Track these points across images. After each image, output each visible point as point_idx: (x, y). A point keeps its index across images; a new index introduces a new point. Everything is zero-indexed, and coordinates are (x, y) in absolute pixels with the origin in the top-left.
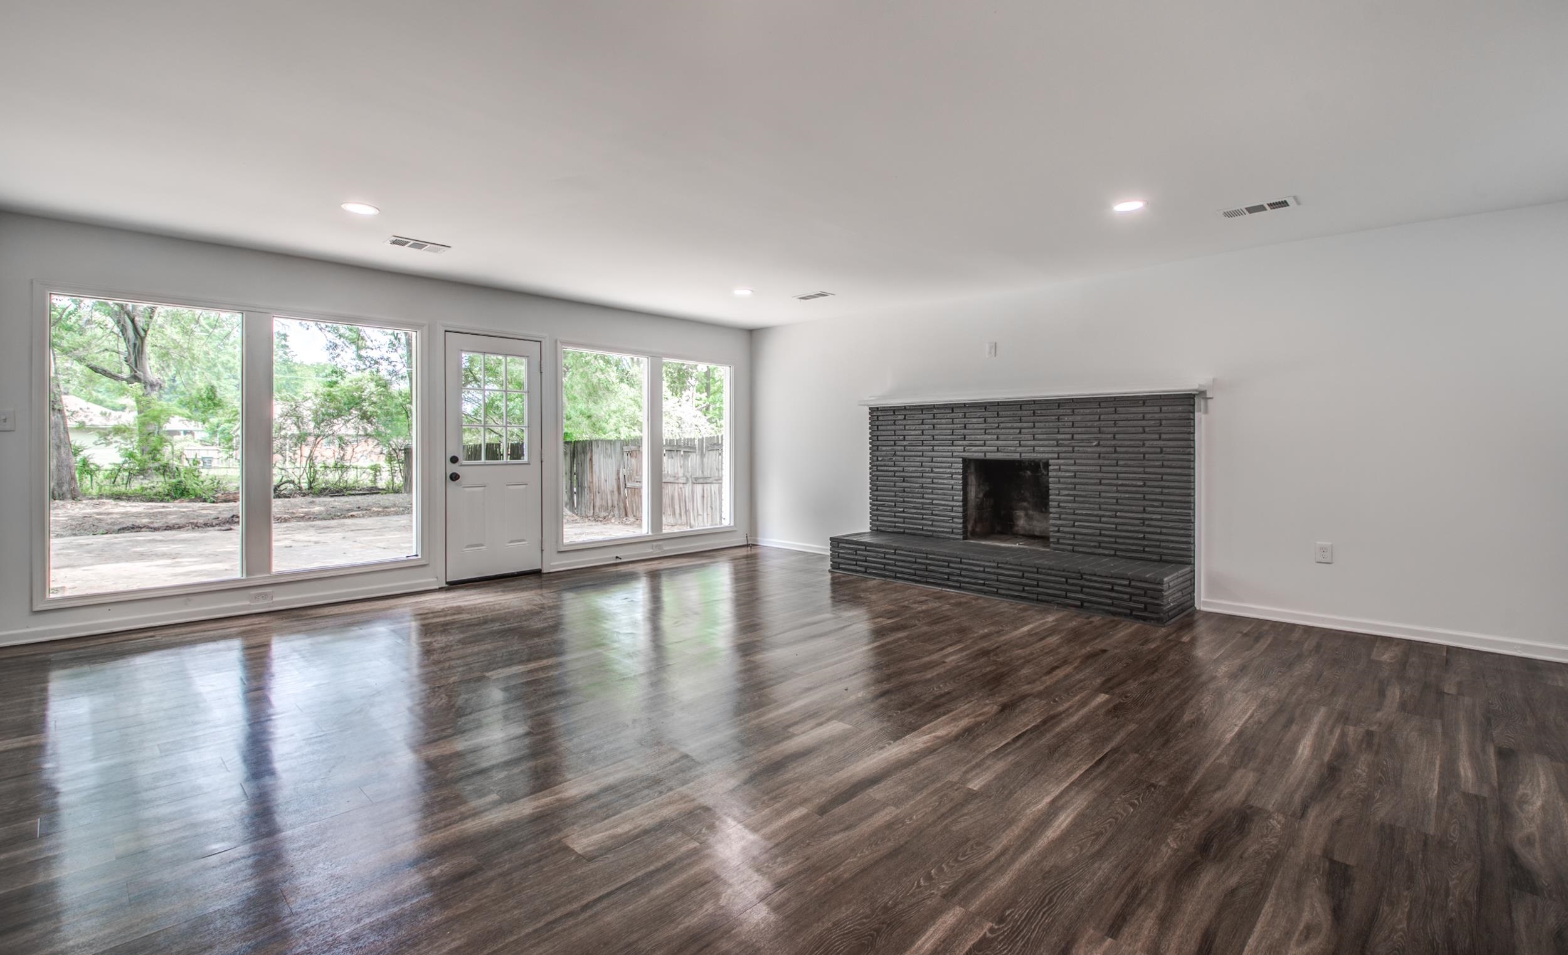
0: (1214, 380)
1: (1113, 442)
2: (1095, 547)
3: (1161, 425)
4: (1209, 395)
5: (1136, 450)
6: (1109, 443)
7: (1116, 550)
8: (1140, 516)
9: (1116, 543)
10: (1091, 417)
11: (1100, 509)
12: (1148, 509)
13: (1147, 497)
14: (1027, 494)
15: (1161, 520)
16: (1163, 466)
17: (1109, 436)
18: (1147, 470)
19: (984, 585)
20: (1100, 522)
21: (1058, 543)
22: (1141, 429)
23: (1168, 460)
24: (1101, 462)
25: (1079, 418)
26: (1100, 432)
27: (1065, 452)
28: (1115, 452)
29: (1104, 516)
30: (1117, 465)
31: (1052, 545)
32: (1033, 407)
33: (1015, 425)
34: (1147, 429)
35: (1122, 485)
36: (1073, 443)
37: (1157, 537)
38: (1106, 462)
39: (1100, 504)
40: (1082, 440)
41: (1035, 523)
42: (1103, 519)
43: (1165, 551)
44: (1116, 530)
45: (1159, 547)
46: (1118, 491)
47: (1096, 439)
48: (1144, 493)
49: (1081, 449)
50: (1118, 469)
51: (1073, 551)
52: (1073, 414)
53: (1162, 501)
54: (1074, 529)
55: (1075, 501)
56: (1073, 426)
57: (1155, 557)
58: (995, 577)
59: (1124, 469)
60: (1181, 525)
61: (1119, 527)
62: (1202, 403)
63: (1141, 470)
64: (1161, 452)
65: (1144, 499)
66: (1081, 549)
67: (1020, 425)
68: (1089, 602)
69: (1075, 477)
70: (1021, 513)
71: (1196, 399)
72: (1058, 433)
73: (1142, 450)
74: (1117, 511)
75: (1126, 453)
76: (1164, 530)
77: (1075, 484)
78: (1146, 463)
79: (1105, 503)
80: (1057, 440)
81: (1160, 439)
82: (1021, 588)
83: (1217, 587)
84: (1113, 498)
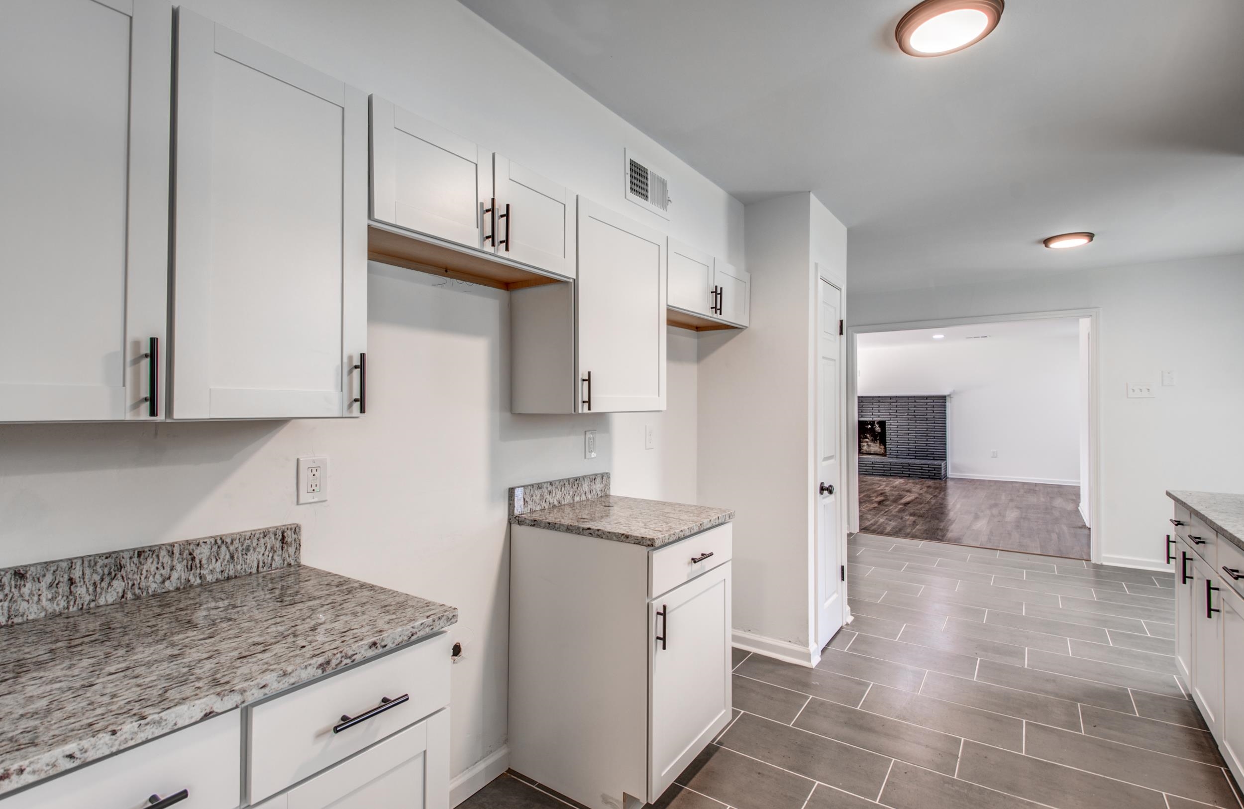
0: (954, 391)
1: (914, 414)
2: (906, 455)
3: (934, 407)
4: (952, 396)
5: (924, 417)
6: (912, 414)
7: (915, 456)
8: (925, 442)
9: (915, 453)
10: (905, 404)
11: (909, 440)
12: (929, 440)
13: (928, 435)
14: (868, 436)
15: (934, 444)
16: (934, 423)
17: (912, 411)
18: (928, 424)
19: (866, 471)
20: (909, 445)
21: (890, 455)
22: (925, 409)
23: (937, 421)
24: (909, 421)
25: (899, 404)
26: (908, 410)
27: (894, 418)
28: (915, 417)
29: (910, 443)
30: (916, 423)
31: (888, 456)
32: (878, 399)
33: (871, 406)
34: (928, 409)
35: (918, 431)
36: (897, 414)
37: (932, 450)
38: (911, 421)
39: (908, 438)
40: (901, 413)
41: (871, 448)
42: (910, 444)
43: (936, 456)
44: (916, 448)
45: (933, 454)
46: (916, 433)
47: (907, 412)
48: (927, 434)
49: (900, 416)
50: (916, 424)
51: (897, 458)
52: (897, 402)
53: (934, 436)
54: (897, 449)
55: (898, 437)
56: (897, 407)
57: (932, 458)
58: (871, 468)
59: (918, 424)
60: (942, 445)
61: (917, 447)
62: (949, 399)
63: (926, 424)
64: (934, 418)
65: (927, 436)
66: (900, 457)
67: (873, 406)
68: (912, 474)
69: (898, 427)
70: (865, 444)
71: (947, 397)
72: (890, 410)
73: (926, 417)
74: (916, 441)
75: (920, 418)
76: (935, 448)
77: (898, 430)
78: (928, 422)
79: (911, 438)
80: (890, 413)
81: (933, 412)
82: (883, 471)
83: (955, 468)
84: (914, 436)
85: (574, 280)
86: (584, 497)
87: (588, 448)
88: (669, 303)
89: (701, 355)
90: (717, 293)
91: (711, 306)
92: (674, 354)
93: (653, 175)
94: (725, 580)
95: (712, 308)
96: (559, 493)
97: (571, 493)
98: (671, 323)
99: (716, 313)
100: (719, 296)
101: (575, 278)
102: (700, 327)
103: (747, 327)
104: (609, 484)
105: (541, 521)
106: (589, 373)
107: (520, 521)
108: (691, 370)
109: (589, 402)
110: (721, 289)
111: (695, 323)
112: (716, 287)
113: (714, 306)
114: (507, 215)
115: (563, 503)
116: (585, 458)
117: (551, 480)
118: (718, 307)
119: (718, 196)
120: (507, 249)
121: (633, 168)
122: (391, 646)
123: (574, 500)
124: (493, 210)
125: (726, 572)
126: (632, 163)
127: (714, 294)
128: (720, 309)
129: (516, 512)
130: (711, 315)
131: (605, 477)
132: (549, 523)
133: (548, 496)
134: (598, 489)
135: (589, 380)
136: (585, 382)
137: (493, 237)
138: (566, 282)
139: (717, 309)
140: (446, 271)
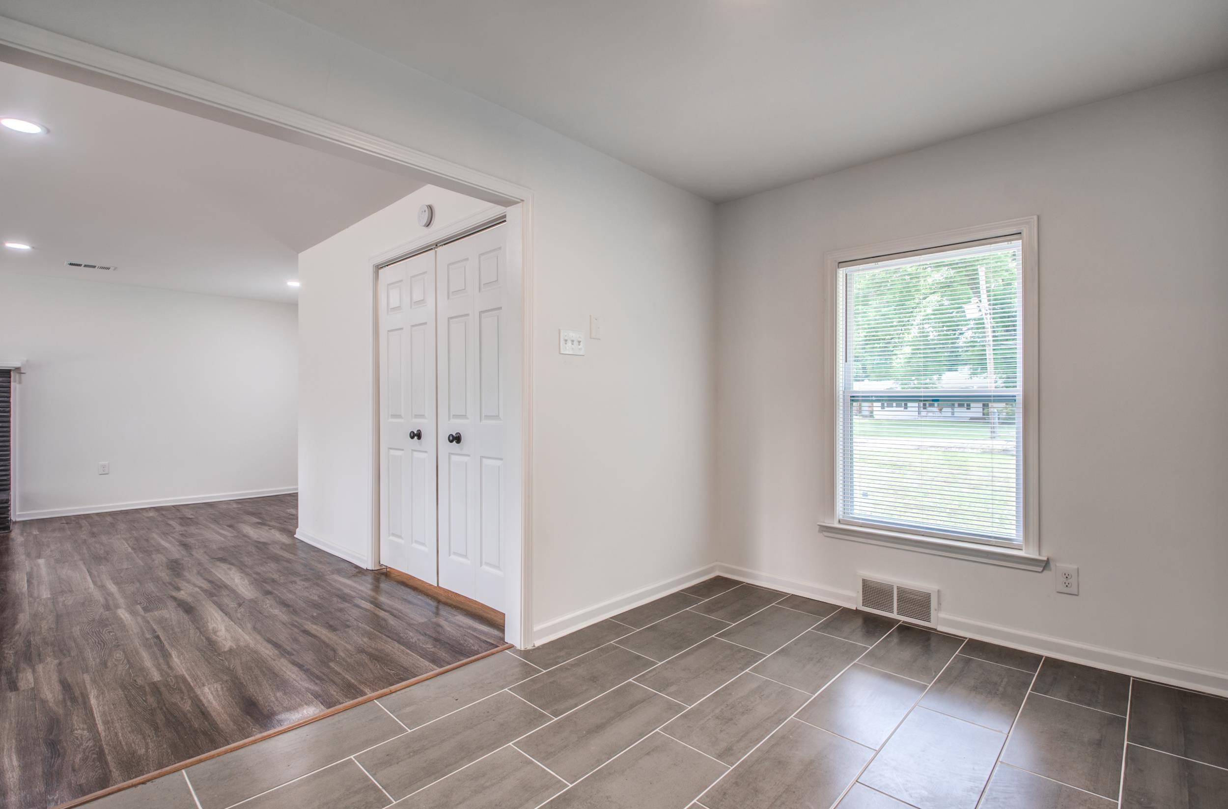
4: (22, 371)
62: (17, 375)
71: (12, 373)
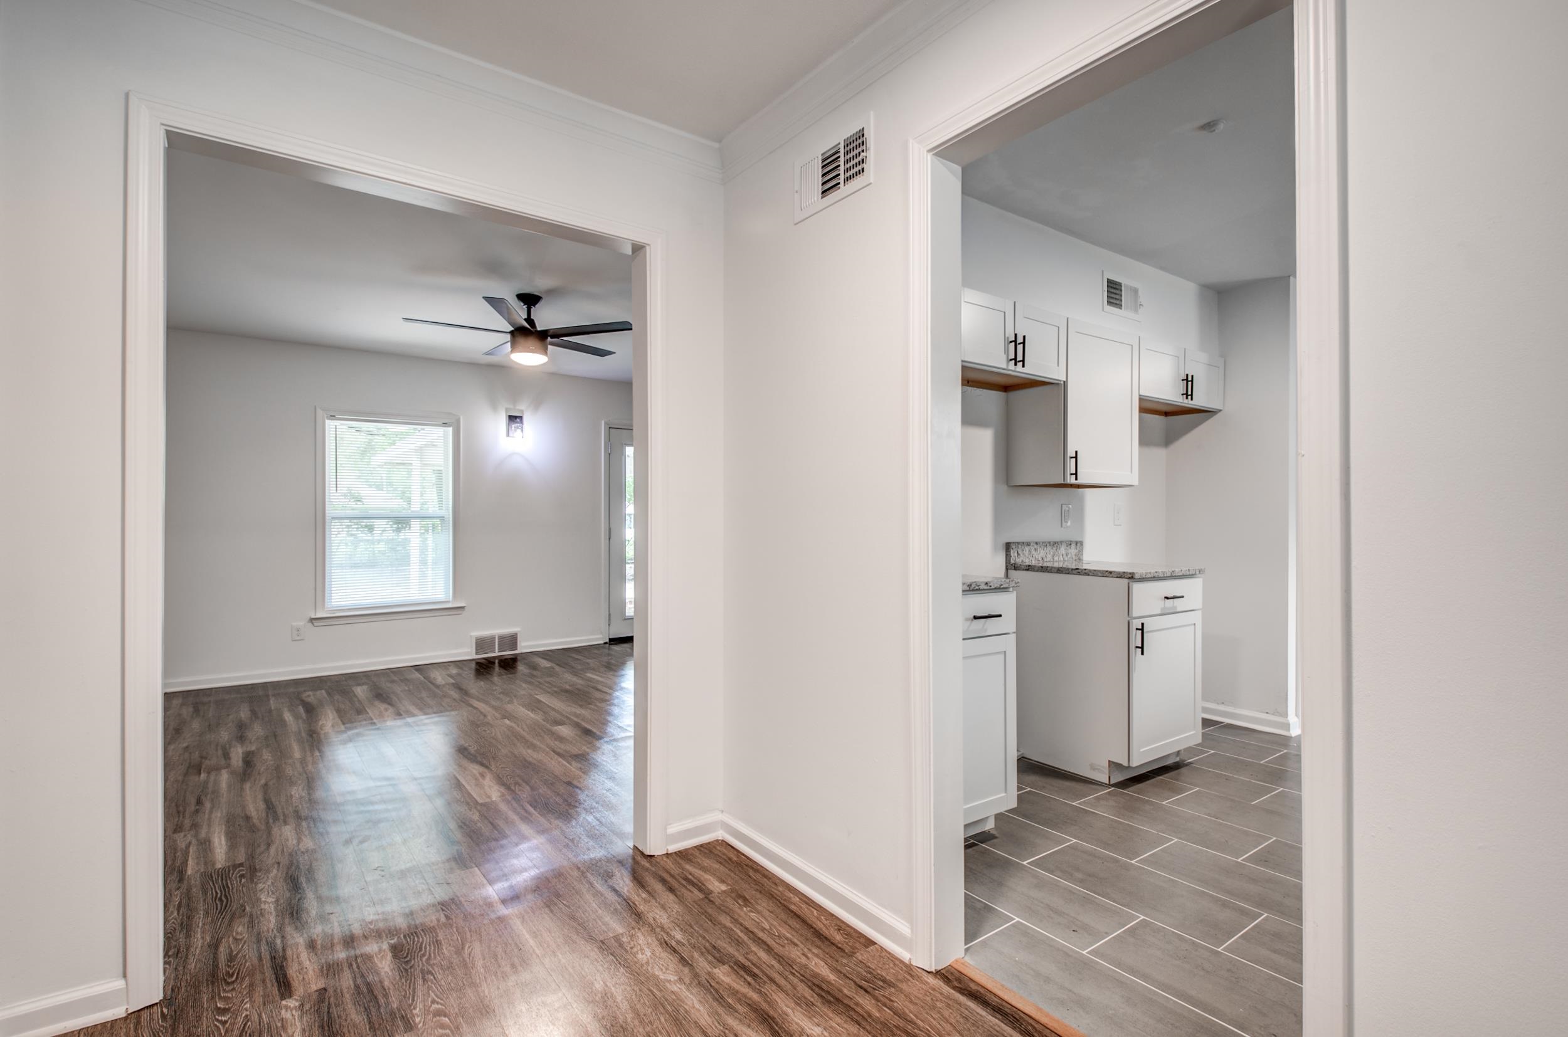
85: (1064, 382)
86: (1061, 559)
87: (1063, 516)
88: (1141, 394)
89: (1168, 440)
90: (1188, 381)
91: (1182, 393)
92: (1145, 440)
93: (1126, 286)
94: (1195, 624)
95: (1183, 394)
96: (1042, 551)
97: (1052, 553)
98: (1143, 410)
99: (1187, 398)
100: (1190, 383)
101: (1065, 380)
102: (1170, 412)
103: (1221, 410)
104: (1082, 550)
105: (1035, 566)
106: (1076, 452)
107: (1016, 567)
108: (1159, 454)
109: (1076, 474)
110: (1192, 376)
111: (1165, 409)
112: (1187, 375)
113: (1185, 392)
114: (1024, 343)
115: (1045, 560)
116: (1062, 526)
117: (1036, 541)
118: (1189, 393)
119: (1189, 291)
120: (1023, 366)
121: (1110, 285)
122: (993, 587)
123: (1053, 559)
124: (1015, 341)
125: (1197, 618)
126: (1109, 281)
127: (1185, 381)
128: (1192, 395)
129: (1012, 562)
130: (1182, 401)
131: (1079, 544)
132: (1042, 567)
133: (1034, 553)
134: (1073, 554)
135: (1076, 457)
136: (1072, 459)
137: (1015, 359)
138: (1058, 384)
139: (1188, 395)
140: (968, 382)
